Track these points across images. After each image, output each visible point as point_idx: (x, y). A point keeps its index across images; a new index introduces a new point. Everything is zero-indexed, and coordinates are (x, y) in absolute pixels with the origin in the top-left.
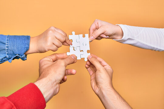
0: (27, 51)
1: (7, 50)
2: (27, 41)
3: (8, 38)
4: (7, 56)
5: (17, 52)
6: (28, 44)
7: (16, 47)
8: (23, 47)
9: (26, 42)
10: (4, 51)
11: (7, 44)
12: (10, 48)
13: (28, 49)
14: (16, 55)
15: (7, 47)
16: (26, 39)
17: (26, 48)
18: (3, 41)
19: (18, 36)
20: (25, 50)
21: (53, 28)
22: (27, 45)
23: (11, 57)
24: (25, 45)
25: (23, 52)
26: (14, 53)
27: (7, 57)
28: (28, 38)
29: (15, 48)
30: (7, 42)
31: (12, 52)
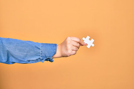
0: (54, 55)
1: (41, 53)
3: (42, 45)
4: (41, 58)
7: (47, 51)
8: (52, 51)
9: (54, 48)
10: (39, 54)
11: (41, 49)
12: (43, 52)
13: (55, 53)
14: (47, 57)
15: (41, 51)
16: (54, 46)
17: (54, 53)
18: (38, 47)
22: (55, 50)
23: (44, 59)
28: (56, 45)
30: (41, 48)
31: (44, 55)
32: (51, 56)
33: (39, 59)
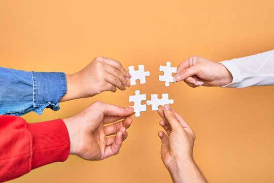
1: (35, 95)
2: (62, 80)
3: (35, 77)
5: (49, 98)
6: (65, 86)
9: (62, 83)
10: (31, 97)
11: (35, 87)
12: (39, 93)
13: (65, 93)
15: (35, 91)
16: (61, 78)
17: (62, 92)
18: (30, 83)
19: (47, 73)
20: (62, 95)
21: (100, 59)
22: (63, 87)
23: (40, 106)
24: (61, 87)
25: (58, 98)
26: (44, 99)
27: (34, 106)
28: (63, 76)
29: (47, 92)
30: (35, 83)
31: (41, 99)
32: (57, 100)
33: (29, 108)
